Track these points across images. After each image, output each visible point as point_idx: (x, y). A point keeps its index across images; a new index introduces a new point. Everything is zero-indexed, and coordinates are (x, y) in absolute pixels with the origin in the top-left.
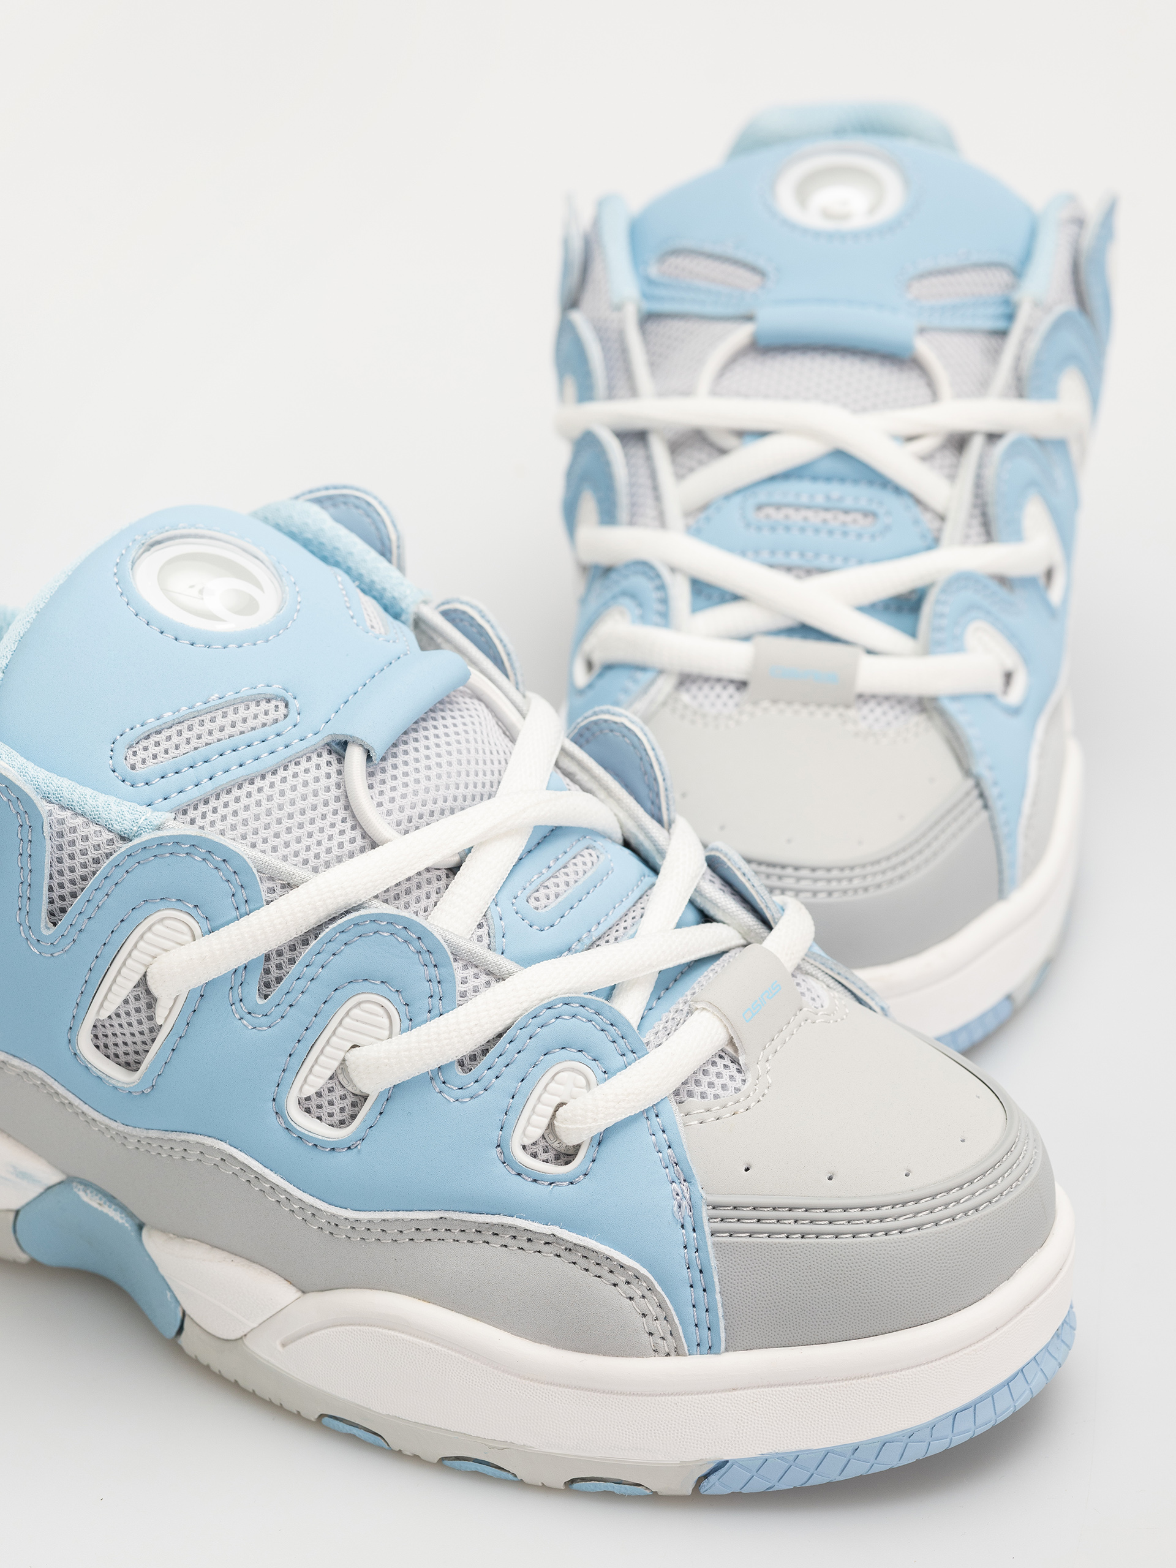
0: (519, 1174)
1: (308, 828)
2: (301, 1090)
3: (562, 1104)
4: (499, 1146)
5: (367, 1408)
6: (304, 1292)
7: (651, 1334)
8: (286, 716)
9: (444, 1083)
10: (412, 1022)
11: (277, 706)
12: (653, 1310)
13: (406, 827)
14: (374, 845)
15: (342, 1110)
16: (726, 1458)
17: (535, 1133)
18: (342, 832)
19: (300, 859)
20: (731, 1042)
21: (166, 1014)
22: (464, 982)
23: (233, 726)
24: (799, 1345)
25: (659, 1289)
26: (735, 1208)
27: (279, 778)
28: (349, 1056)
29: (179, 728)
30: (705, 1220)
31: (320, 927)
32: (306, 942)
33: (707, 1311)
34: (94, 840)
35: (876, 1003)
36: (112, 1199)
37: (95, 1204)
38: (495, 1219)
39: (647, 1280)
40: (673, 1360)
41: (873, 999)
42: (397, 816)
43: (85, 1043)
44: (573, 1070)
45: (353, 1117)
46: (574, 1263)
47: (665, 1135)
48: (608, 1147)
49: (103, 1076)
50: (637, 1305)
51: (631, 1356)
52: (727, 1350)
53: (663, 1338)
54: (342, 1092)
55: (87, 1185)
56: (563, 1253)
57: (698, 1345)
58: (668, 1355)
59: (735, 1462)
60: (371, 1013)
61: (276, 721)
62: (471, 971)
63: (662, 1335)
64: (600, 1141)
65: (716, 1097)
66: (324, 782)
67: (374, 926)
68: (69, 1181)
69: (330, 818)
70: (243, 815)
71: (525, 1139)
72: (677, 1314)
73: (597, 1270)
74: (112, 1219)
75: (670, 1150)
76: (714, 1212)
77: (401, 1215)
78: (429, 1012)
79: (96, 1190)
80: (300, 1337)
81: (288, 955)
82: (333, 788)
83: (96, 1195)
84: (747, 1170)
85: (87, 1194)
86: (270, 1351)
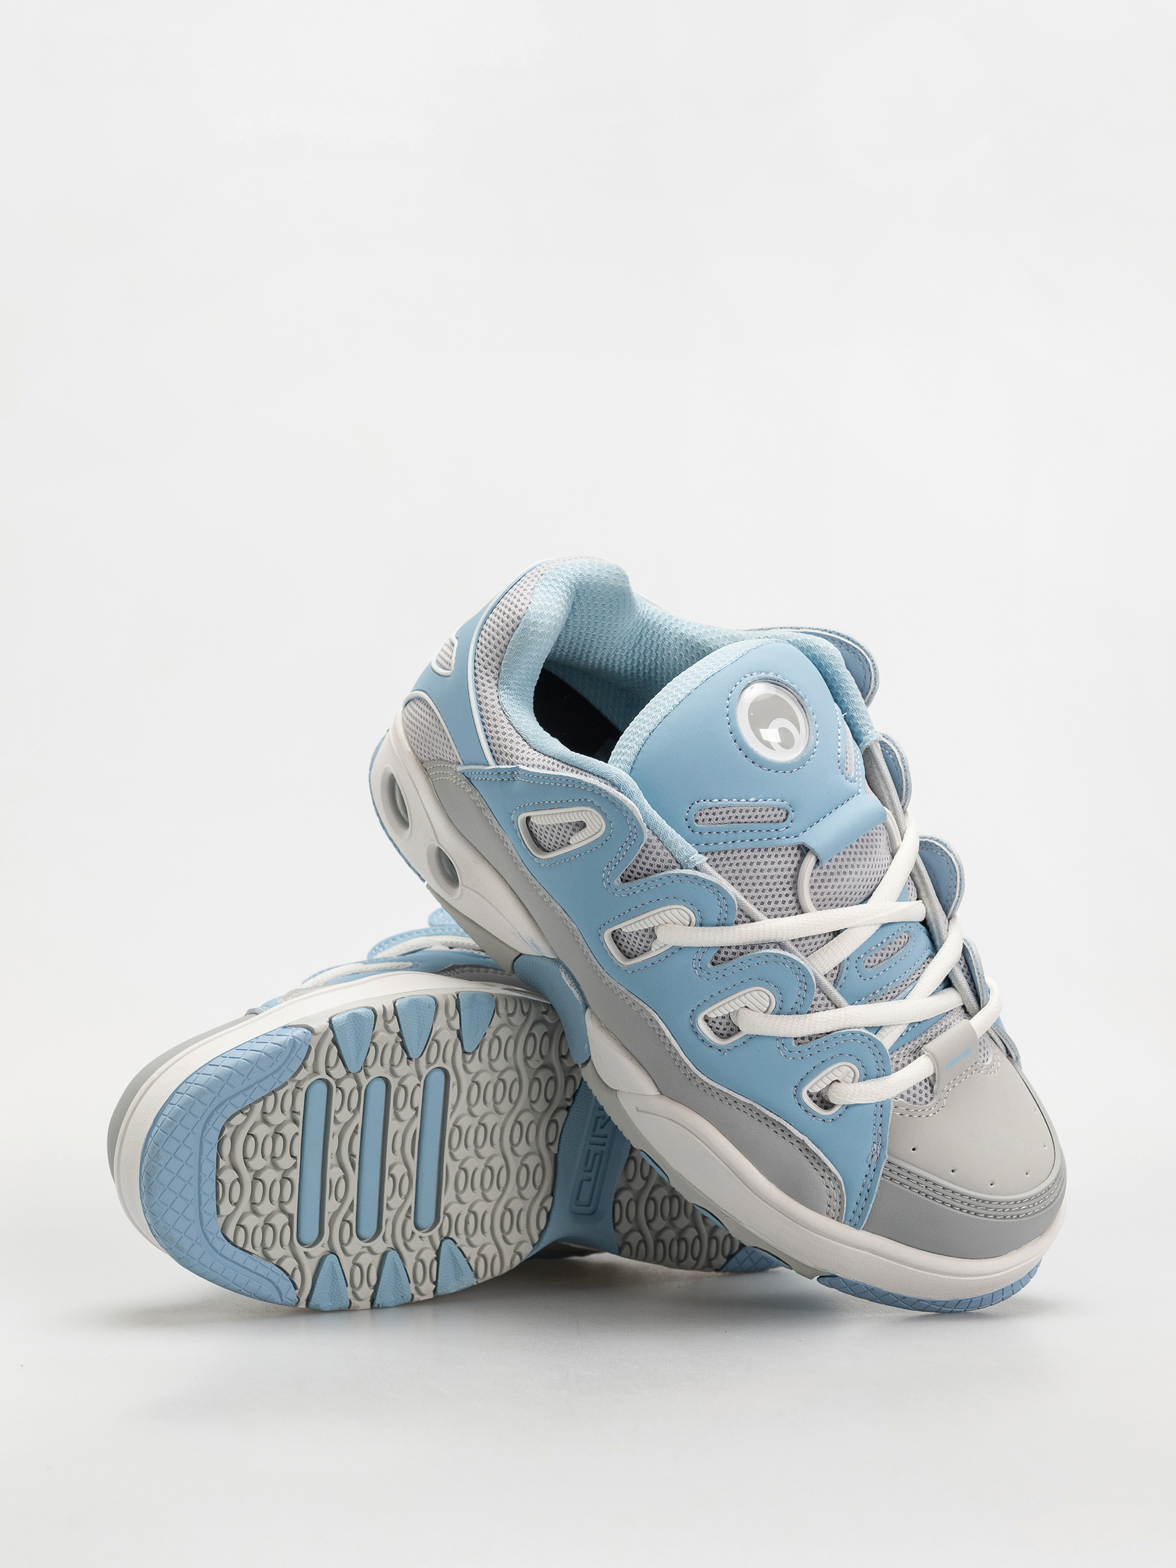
0: (799, 1104)
1: (771, 886)
2: (709, 1013)
3: (837, 1081)
4: (796, 1087)
6: (660, 1093)
7: (829, 1206)
8: (784, 820)
9: (782, 1045)
10: (780, 1012)
11: (782, 813)
12: (836, 1196)
13: (820, 906)
14: (800, 911)
15: (725, 1029)
16: (837, 1274)
17: (817, 1089)
18: (787, 895)
19: (763, 907)
20: (934, 1075)
21: (656, 950)
22: (815, 1000)
23: (756, 818)
25: (844, 1189)
26: (899, 1167)
27: (767, 854)
28: (741, 1010)
29: (728, 809)
30: (883, 1166)
33: (862, 1209)
34: (662, 856)
35: (1015, 1055)
36: (577, 986)
37: (566, 981)
38: (778, 1119)
39: (839, 1181)
40: (834, 1222)
41: (1014, 1052)
42: (818, 896)
43: (607, 934)
44: (851, 1068)
45: (729, 1036)
46: (807, 1158)
48: (849, 1112)
49: (608, 951)
50: (829, 1191)
51: (814, 1210)
52: (863, 1229)
53: (834, 1210)
54: (729, 1023)
55: (565, 970)
56: (803, 1150)
57: (850, 1221)
58: (833, 1218)
59: (841, 1278)
60: (762, 997)
61: (778, 822)
62: (822, 995)
64: (847, 1107)
65: (915, 1103)
66: (789, 865)
67: (784, 961)
68: (557, 962)
69: (785, 885)
70: (741, 867)
71: (811, 1089)
72: (847, 1201)
73: (817, 1167)
74: (572, 993)
75: (880, 1127)
76: (888, 1165)
77: (731, 1093)
79: (572, 976)
80: (648, 1113)
81: (733, 950)
82: (793, 870)
83: (571, 979)
84: (914, 1149)
85: (566, 976)
86: (629, 1107)
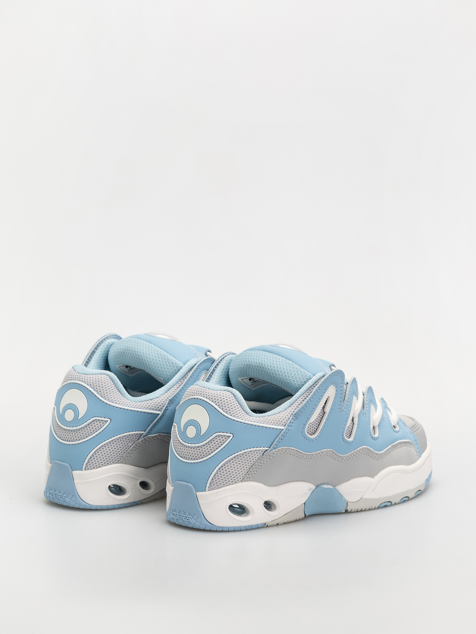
6: (373, 478)
36: (328, 484)
37: (326, 487)
39: (413, 445)
43: (345, 434)
49: (346, 441)
50: (414, 450)
52: (422, 455)
58: (419, 459)
68: (317, 487)
71: (393, 425)
74: (330, 488)
79: (325, 483)
85: (324, 485)
86: (369, 495)
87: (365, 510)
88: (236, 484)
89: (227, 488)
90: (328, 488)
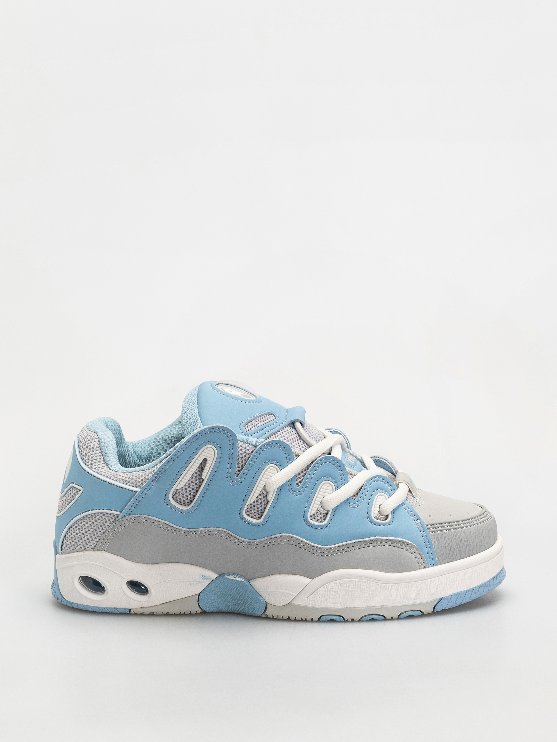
0: (375, 525)
2: (311, 512)
3: (381, 505)
4: (368, 518)
5: (337, 608)
6: (312, 579)
7: (418, 563)
8: (275, 418)
9: (349, 503)
10: (338, 487)
11: (272, 416)
12: (418, 556)
13: (317, 441)
14: (310, 447)
16: (442, 597)
17: (376, 513)
18: (301, 444)
20: (409, 491)
21: (271, 497)
22: (347, 476)
23: (265, 421)
24: (456, 560)
25: (418, 549)
26: (431, 525)
27: (284, 431)
28: (323, 500)
29: (253, 422)
31: (310, 464)
32: (308, 469)
33: (431, 554)
34: (247, 448)
36: (238, 575)
37: (233, 578)
38: (371, 538)
39: (415, 547)
40: (425, 569)
42: (314, 439)
43: (245, 514)
44: (381, 495)
45: (326, 518)
46: (395, 546)
47: (409, 509)
48: (396, 514)
49: (250, 522)
50: (414, 555)
52: (438, 565)
54: (320, 513)
55: (228, 574)
56: (391, 544)
57: (431, 564)
58: (423, 568)
59: (445, 598)
60: (327, 486)
63: (421, 563)
64: (394, 512)
65: (412, 503)
66: (292, 433)
67: (325, 461)
68: (221, 575)
71: (374, 515)
72: (424, 556)
74: (239, 581)
75: (412, 512)
76: (427, 527)
78: (342, 484)
79: (232, 574)
80: (314, 592)
81: (304, 472)
82: (295, 434)
84: (430, 516)
85: (229, 576)
86: (302, 601)
87: (295, 620)
88: (86, 552)
89: (75, 554)
90: (237, 580)
